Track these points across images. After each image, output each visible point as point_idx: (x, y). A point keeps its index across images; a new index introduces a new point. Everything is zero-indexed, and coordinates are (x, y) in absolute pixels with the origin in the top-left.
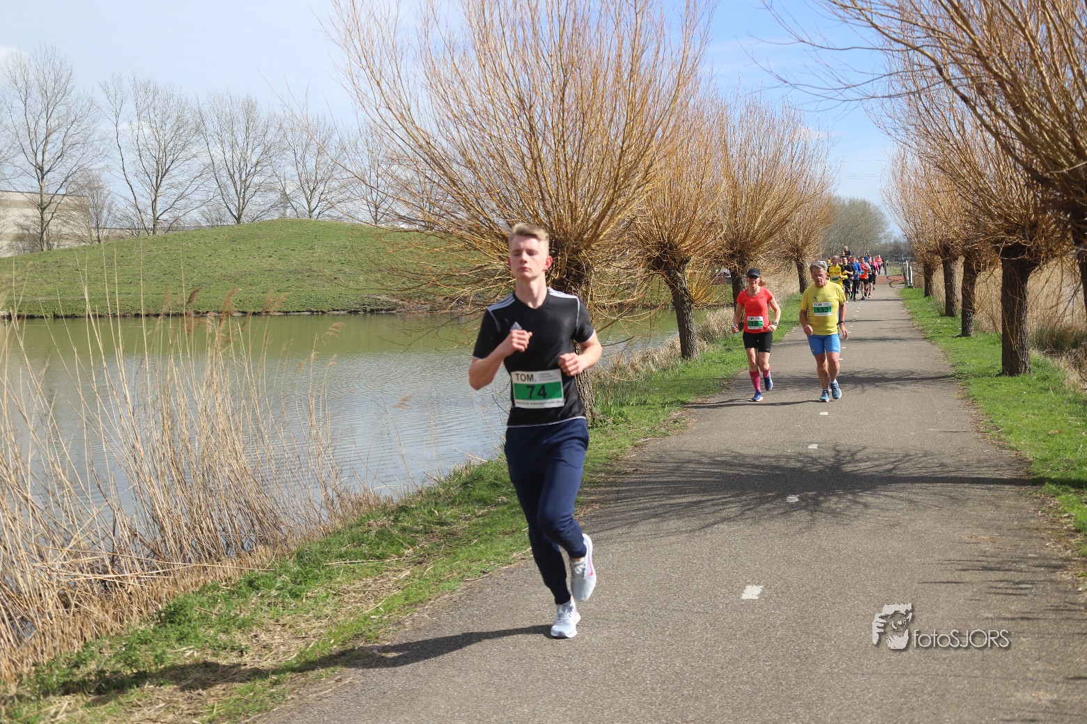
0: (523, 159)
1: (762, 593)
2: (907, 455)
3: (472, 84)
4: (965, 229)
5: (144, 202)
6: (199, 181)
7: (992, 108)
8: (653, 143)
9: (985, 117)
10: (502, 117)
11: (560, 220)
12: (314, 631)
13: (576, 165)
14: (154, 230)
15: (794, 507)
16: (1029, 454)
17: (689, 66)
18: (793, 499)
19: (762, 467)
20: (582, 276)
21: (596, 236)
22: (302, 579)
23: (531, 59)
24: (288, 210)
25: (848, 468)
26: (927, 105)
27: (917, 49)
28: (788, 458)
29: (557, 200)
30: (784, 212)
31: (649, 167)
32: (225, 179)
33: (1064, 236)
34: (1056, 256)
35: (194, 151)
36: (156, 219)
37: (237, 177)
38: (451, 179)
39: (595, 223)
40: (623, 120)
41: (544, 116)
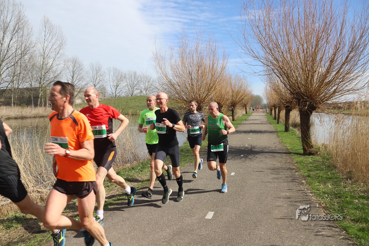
0: (189, 84)
1: (235, 174)
2: (265, 147)
3: (180, 69)
4: (278, 102)
5: (114, 92)
6: (125, 88)
7: (283, 78)
8: (216, 83)
9: (282, 80)
10: (186, 76)
11: (197, 97)
12: (145, 178)
13: (201, 86)
14: (115, 97)
15: (242, 157)
16: (288, 148)
17: (224, 67)
18: (242, 156)
19: (236, 149)
20: (201, 109)
21: (204, 101)
22: (143, 168)
23: (192, 65)
24: (142, 94)
25: (254, 150)
26: (271, 77)
27: (269, 66)
28: (242, 148)
29: (196, 93)
30: (242, 97)
31: (215, 87)
32: (130, 87)
33: (296, 104)
34: (295, 108)
35: (124, 82)
36: (116, 95)
37: (132, 87)
38: (175, 88)
39: (204, 98)
40: (210, 77)
41: (194, 76)
